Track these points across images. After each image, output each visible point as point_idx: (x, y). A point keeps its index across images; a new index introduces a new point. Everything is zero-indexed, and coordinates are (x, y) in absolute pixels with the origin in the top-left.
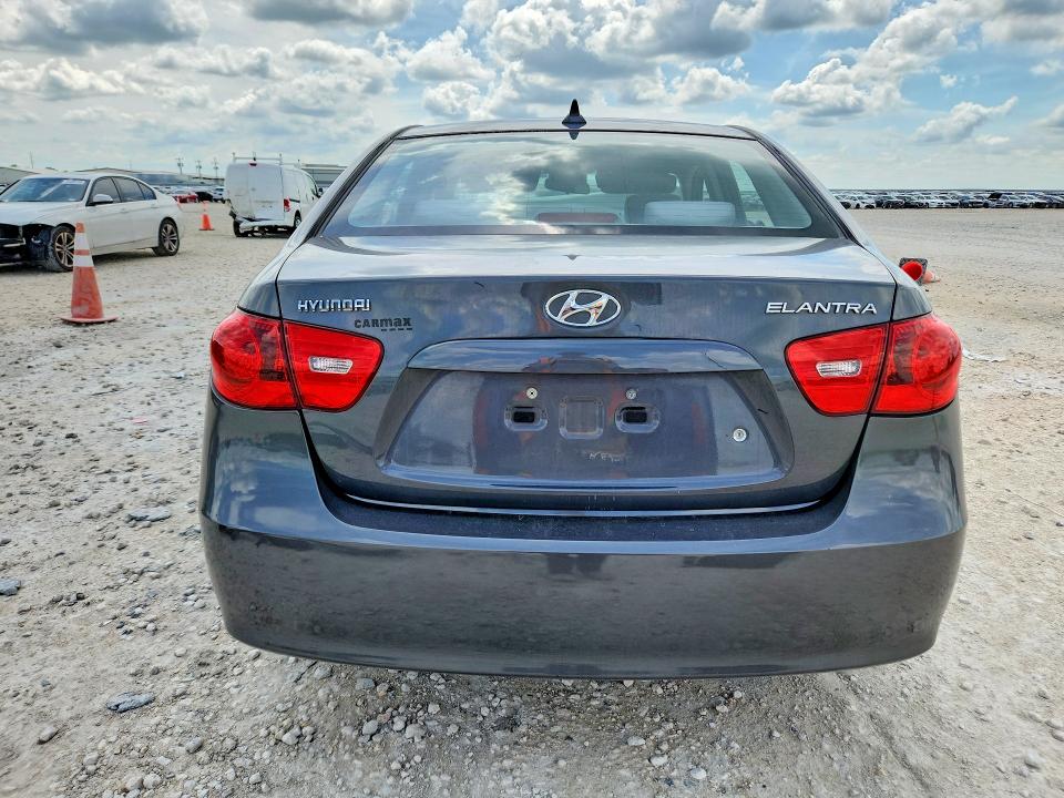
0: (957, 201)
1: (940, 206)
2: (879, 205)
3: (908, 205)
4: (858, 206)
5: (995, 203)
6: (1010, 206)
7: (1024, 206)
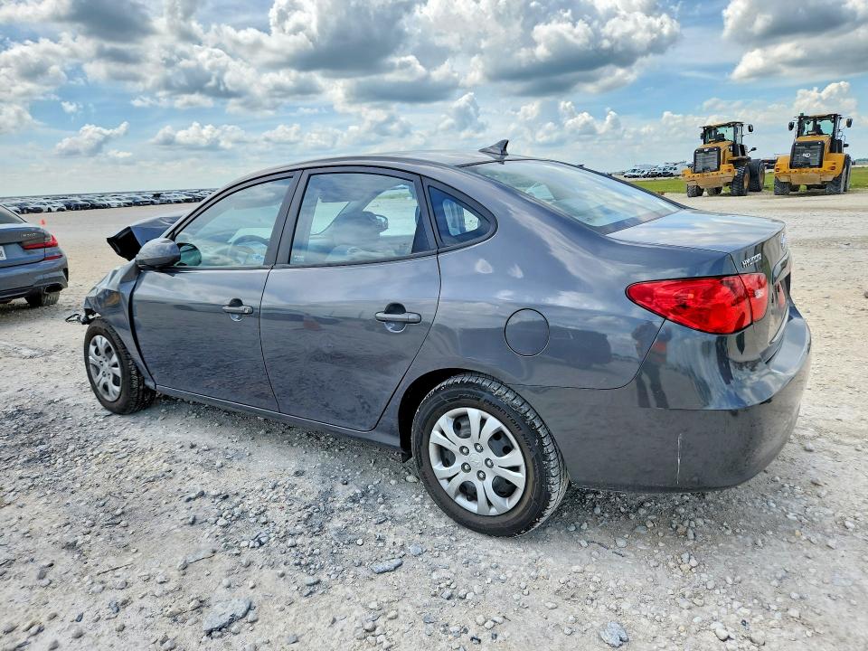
0: (130, 201)
1: (119, 206)
2: (69, 207)
3: (94, 207)
4: (49, 210)
5: (158, 201)
6: (169, 202)
7: (178, 202)
